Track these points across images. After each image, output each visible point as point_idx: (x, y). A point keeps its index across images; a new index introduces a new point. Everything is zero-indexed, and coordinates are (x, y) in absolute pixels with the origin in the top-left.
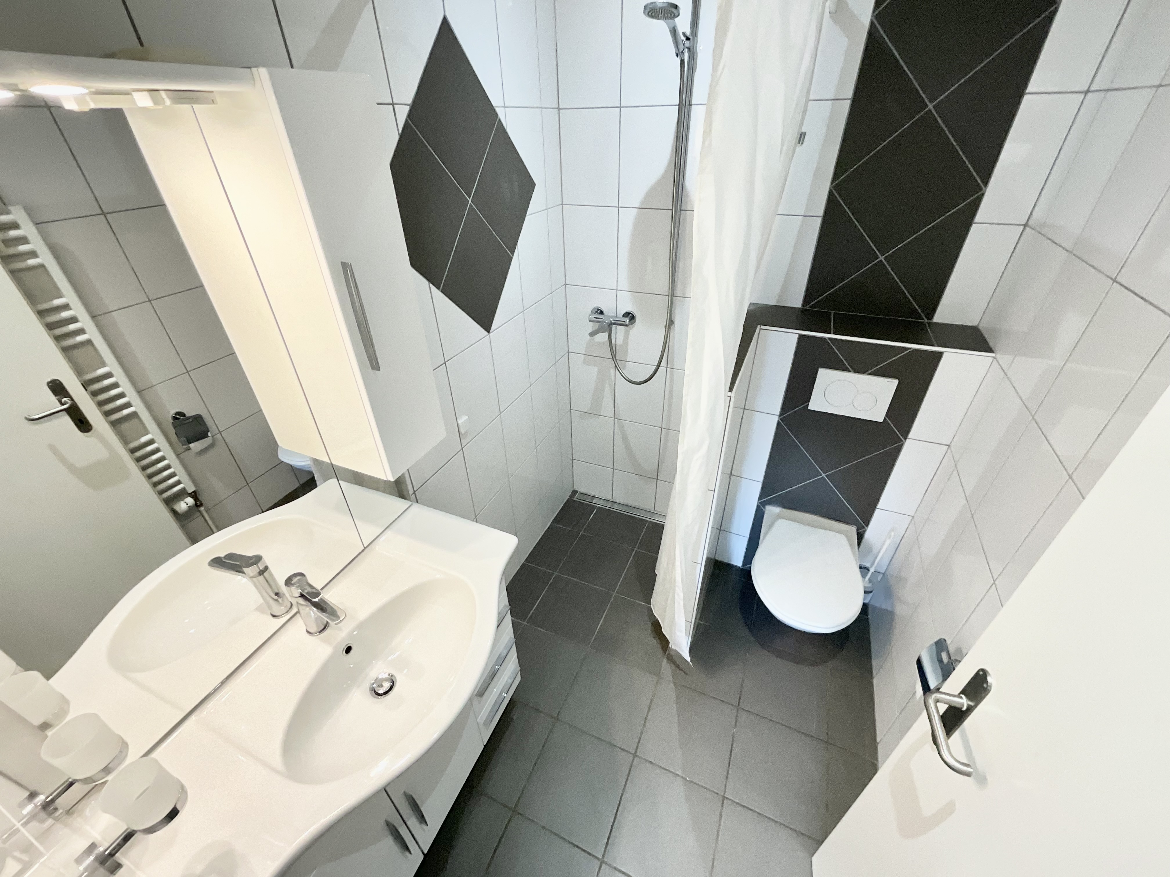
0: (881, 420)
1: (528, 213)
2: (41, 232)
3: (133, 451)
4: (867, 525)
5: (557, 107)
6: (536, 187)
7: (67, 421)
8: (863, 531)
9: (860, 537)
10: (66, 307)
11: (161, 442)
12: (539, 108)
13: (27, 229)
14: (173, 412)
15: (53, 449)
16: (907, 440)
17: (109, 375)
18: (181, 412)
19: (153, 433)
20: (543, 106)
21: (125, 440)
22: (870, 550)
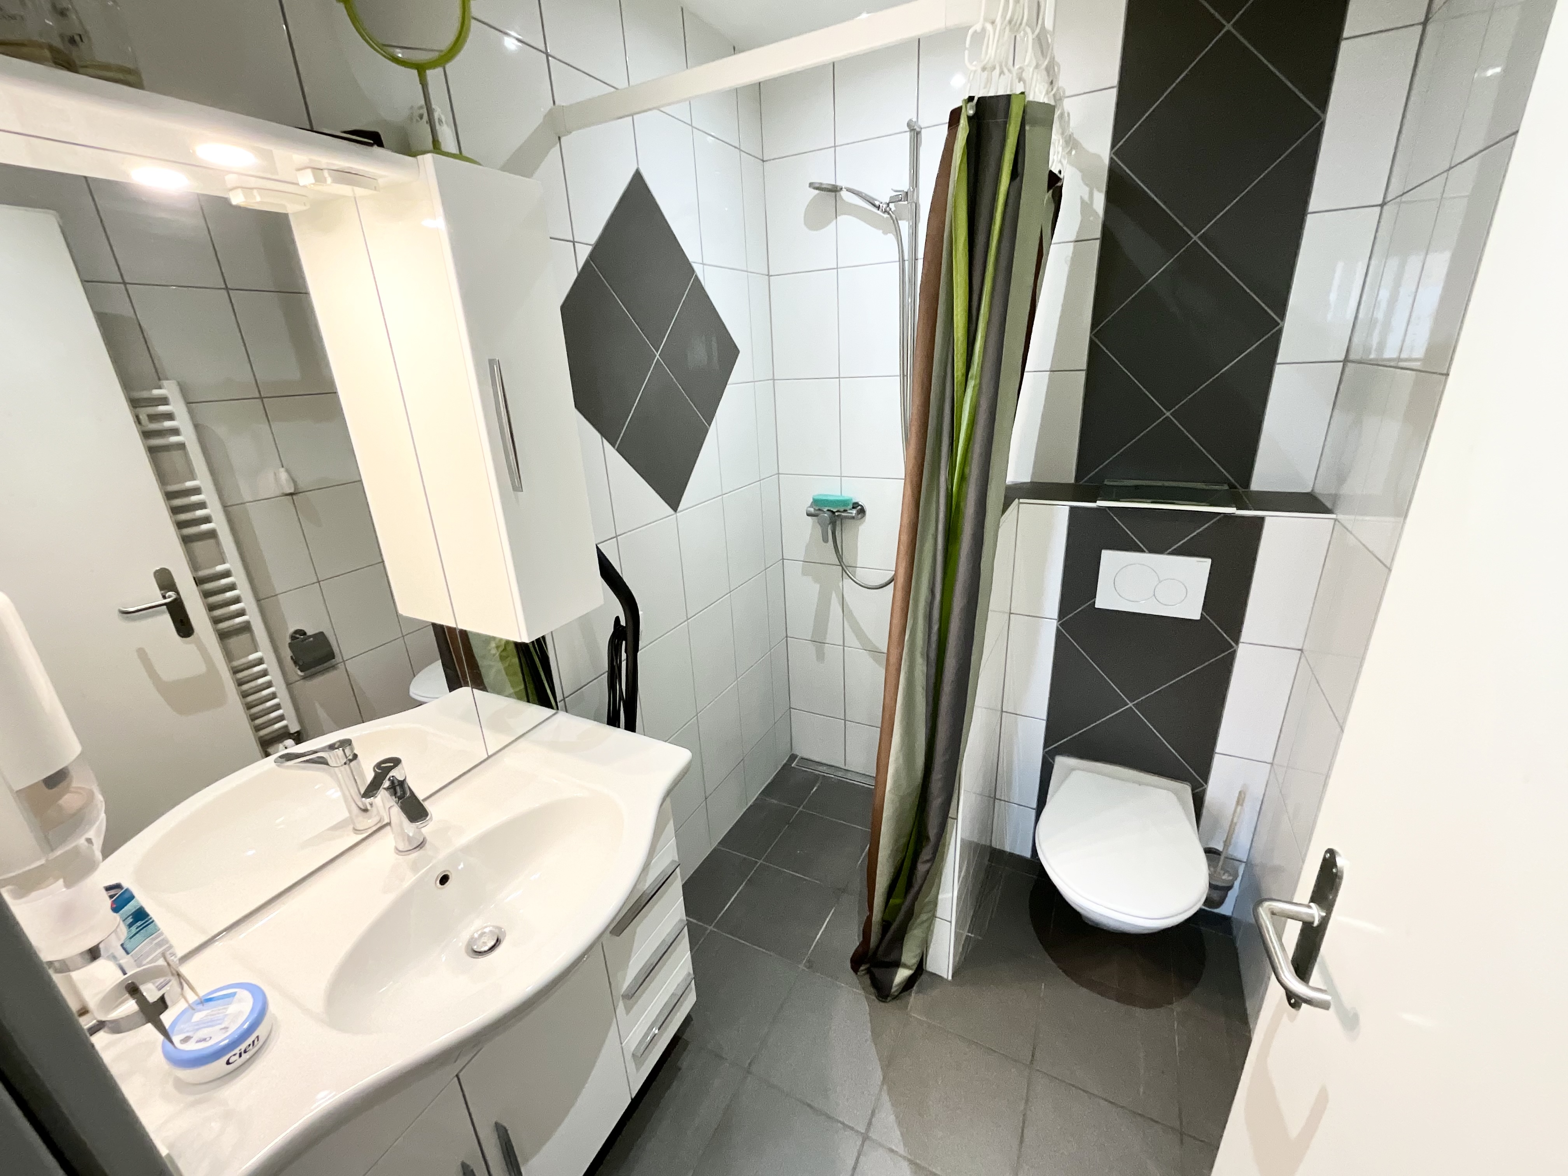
0: (1197, 616)
1: (729, 382)
2: (191, 412)
3: (235, 671)
4: (1206, 780)
5: (767, 273)
6: (740, 355)
7: (166, 620)
8: (1201, 792)
9: (1199, 801)
10: (197, 491)
11: (271, 664)
12: (745, 271)
13: (176, 406)
14: (292, 630)
15: (142, 653)
16: (1240, 645)
17: (227, 574)
18: (301, 630)
19: (264, 651)
20: (749, 270)
21: (229, 656)
22: (1216, 822)
